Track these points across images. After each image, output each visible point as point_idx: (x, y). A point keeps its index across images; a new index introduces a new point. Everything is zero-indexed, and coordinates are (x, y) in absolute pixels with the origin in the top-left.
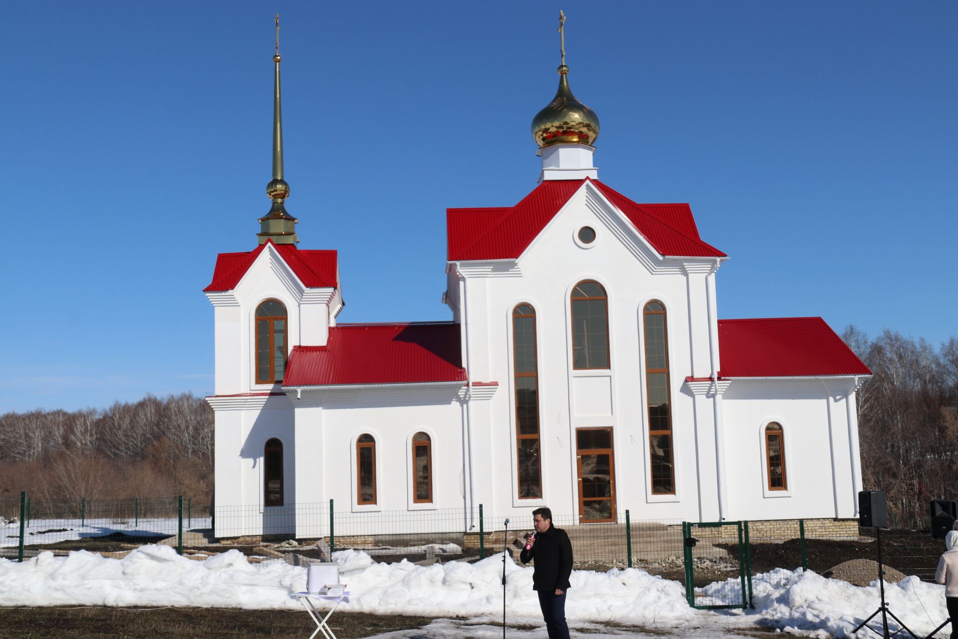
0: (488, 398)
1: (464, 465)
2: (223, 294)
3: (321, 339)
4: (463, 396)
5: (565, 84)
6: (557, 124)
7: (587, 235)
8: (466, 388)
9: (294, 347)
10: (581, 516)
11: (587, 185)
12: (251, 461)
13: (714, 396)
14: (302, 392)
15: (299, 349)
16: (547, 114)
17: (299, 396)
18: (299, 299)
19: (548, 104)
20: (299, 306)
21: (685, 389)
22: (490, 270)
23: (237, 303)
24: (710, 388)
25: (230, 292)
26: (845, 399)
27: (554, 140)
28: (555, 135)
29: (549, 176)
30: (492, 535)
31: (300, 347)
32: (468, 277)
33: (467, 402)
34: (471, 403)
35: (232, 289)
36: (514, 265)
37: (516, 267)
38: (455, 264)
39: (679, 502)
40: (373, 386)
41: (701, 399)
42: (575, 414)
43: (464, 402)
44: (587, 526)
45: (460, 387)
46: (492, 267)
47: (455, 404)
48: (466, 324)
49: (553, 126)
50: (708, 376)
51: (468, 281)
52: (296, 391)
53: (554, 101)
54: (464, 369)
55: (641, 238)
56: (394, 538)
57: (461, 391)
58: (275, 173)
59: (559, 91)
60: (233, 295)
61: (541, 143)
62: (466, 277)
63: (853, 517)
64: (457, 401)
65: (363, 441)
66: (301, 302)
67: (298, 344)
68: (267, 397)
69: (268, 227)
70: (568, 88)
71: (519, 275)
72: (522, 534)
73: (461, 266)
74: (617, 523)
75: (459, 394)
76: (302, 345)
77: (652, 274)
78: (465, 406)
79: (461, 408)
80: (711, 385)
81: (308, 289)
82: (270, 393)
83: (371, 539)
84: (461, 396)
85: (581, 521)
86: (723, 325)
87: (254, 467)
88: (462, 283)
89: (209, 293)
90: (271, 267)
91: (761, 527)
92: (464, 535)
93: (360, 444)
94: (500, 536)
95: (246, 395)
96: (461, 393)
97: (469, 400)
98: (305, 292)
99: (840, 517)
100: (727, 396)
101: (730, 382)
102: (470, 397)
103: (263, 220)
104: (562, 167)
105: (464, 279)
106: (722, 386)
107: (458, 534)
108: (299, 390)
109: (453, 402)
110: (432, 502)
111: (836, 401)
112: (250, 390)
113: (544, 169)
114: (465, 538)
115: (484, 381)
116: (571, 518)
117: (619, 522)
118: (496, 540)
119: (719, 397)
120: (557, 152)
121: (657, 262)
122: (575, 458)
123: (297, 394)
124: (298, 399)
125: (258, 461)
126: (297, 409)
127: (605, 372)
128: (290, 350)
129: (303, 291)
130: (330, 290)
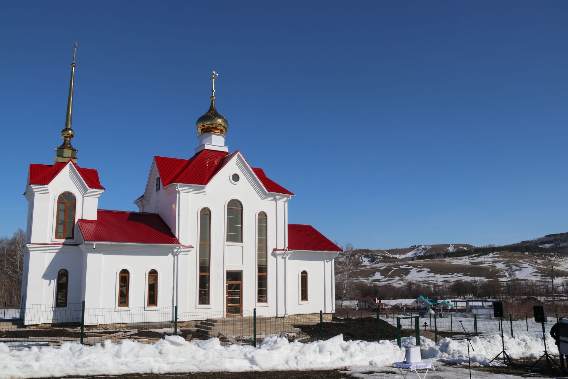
0: (187, 254)
1: (173, 287)
2: (42, 186)
3: (93, 216)
4: (176, 252)
5: (214, 105)
6: (209, 123)
7: (236, 178)
8: (178, 248)
9: (79, 219)
10: (227, 313)
11: (239, 155)
12: (48, 281)
13: (285, 258)
14: (96, 245)
15: (81, 221)
16: (203, 119)
17: (94, 247)
18: (83, 194)
19: (205, 113)
20: (83, 198)
21: (274, 255)
22: (192, 189)
23: (49, 192)
24: (284, 254)
25: (46, 186)
26: (330, 262)
27: (208, 131)
28: (208, 128)
29: (207, 147)
30: (185, 323)
31: (82, 220)
32: (181, 192)
33: (177, 255)
34: (179, 256)
35: (48, 184)
36: (204, 188)
37: (204, 189)
38: (177, 185)
39: (268, 307)
40: (134, 244)
41: (280, 259)
42: (226, 264)
43: (175, 255)
44: (229, 319)
45: (175, 247)
46: (193, 188)
47: (170, 256)
48: (179, 215)
49: (207, 124)
50: (283, 249)
51: (181, 194)
52: (93, 244)
53: (208, 112)
54: (176, 238)
55: (260, 182)
56: (137, 325)
57: (175, 249)
58: (67, 124)
59: (210, 108)
60: (47, 188)
61: (200, 132)
62: (180, 191)
63: (331, 312)
64: (171, 254)
65: (123, 273)
66: (85, 196)
67: (81, 218)
68: (62, 246)
69: (63, 153)
70: (215, 107)
71: (204, 194)
72: (199, 322)
73: (179, 186)
74: (242, 316)
75: (174, 251)
76: (84, 218)
77: (262, 199)
78: (176, 257)
79: (173, 258)
80: (285, 253)
81: (90, 189)
82: (62, 244)
83: (124, 325)
84: (175, 252)
85: (227, 315)
86: (290, 226)
87: (49, 285)
88: (178, 195)
89: (33, 185)
90: (69, 175)
91: (297, 317)
92: (171, 323)
93: (121, 274)
94: (188, 323)
95: (49, 244)
96: (175, 250)
97: (179, 253)
98: (88, 190)
99: (327, 312)
100: (292, 258)
101: (292, 252)
102: (180, 252)
103: (58, 148)
104: (213, 144)
105: (179, 193)
106: (290, 253)
107: (168, 323)
108: (95, 243)
109: (169, 255)
110: (157, 306)
111: (327, 262)
112: (52, 242)
113: (205, 143)
114: (172, 325)
115: (186, 245)
116: (222, 313)
117: (243, 316)
118: (187, 325)
119: (287, 258)
120: (211, 136)
121: (266, 195)
122: (225, 285)
123: (93, 246)
124: (94, 248)
125: (52, 281)
126: (88, 254)
127: (240, 244)
128: (76, 220)
129: (87, 190)
130: (103, 191)
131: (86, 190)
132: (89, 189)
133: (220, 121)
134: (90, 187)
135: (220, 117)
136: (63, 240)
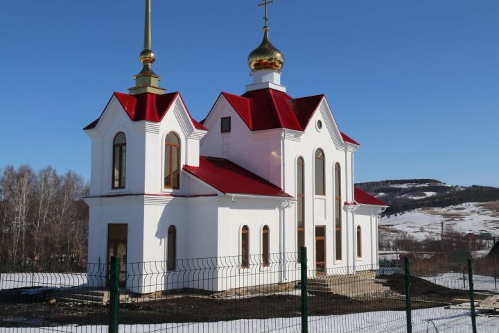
2: (154, 124)
5: (268, 37)
9: (184, 165)
10: (316, 272)
13: (353, 212)
15: (186, 167)
20: (186, 139)
21: (345, 209)
22: (293, 136)
23: (159, 132)
25: (158, 124)
26: (375, 216)
29: (271, 86)
33: (284, 209)
35: (160, 121)
38: (285, 130)
39: (342, 264)
41: (349, 213)
42: (315, 218)
43: (281, 209)
47: (277, 210)
50: (351, 202)
51: (285, 141)
52: (232, 197)
54: (282, 190)
59: (264, 40)
60: (159, 126)
64: (278, 208)
66: (188, 137)
67: (186, 164)
70: (270, 40)
71: (299, 141)
77: (337, 149)
78: (282, 211)
79: (279, 212)
82: (171, 195)
85: (316, 274)
87: (160, 244)
90: (174, 111)
94: (290, 284)
95: (159, 195)
101: (359, 206)
106: (355, 208)
108: (234, 195)
109: (275, 209)
110: (269, 266)
111: (373, 217)
112: (161, 192)
113: (268, 81)
116: (313, 272)
117: (327, 274)
122: (315, 241)
125: (163, 240)
126: (219, 208)
127: (323, 197)
128: (182, 167)
129: (193, 130)
130: (206, 132)
131: (191, 131)
132: (196, 130)
133: (278, 55)
134: (196, 127)
135: (279, 51)
136: (171, 190)
